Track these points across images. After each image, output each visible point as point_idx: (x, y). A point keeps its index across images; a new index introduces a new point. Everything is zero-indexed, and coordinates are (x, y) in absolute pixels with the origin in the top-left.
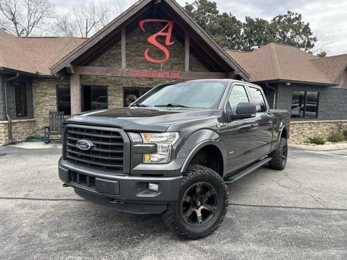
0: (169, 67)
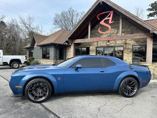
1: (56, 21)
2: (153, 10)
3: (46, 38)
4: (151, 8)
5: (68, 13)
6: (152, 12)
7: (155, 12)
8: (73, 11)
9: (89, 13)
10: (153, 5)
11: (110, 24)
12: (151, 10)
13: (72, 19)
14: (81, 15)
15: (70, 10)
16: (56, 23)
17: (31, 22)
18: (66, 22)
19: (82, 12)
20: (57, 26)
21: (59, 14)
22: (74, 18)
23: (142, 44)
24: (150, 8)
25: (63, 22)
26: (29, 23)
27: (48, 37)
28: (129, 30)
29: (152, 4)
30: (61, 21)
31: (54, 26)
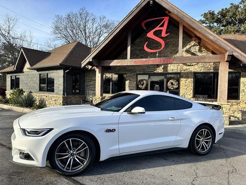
1: (57, 28)
2: (206, 23)
5: (79, 15)
6: (204, 25)
7: (209, 25)
8: (87, 14)
10: (207, 15)
12: (203, 22)
13: (85, 27)
14: (99, 21)
15: (81, 11)
16: (57, 32)
17: (11, 26)
18: (74, 31)
19: (102, 17)
20: (59, 35)
21: (64, 16)
22: (88, 26)
24: (203, 19)
25: (69, 30)
26: (8, 29)
27: (48, 53)
29: (205, 14)
30: (66, 29)
31: (54, 36)
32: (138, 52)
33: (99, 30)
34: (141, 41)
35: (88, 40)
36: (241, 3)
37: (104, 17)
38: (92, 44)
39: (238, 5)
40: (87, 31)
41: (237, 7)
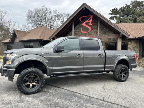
0: (96, 34)
1: (29, 17)
2: (113, 15)
3: (27, 34)
4: (112, 13)
5: (42, 10)
6: (112, 16)
7: (114, 16)
8: (46, 9)
9: (74, 16)
11: (90, 26)
12: (111, 14)
13: (45, 16)
14: (53, 13)
15: (43, 7)
16: (29, 19)
17: (3, 16)
18: (39, 19)
19: (55, 11)
20: (31, 21)
21: (33, 10)
22: (47, 15)
23: (113, 42)
25: (36, 18)
27: (28, 32)
28: (103, 31)
29: (112, 10)
30: (34, 17)
31: (28, 22)
32: (77, 32)
33: (53, 18)
34: (79, 27)
35: (47, 24)
36: (131, 4)
37: (56, 11)
38: (49, 26)
39: (130, 5)
40: (47, 19)
41: (129, 6)
